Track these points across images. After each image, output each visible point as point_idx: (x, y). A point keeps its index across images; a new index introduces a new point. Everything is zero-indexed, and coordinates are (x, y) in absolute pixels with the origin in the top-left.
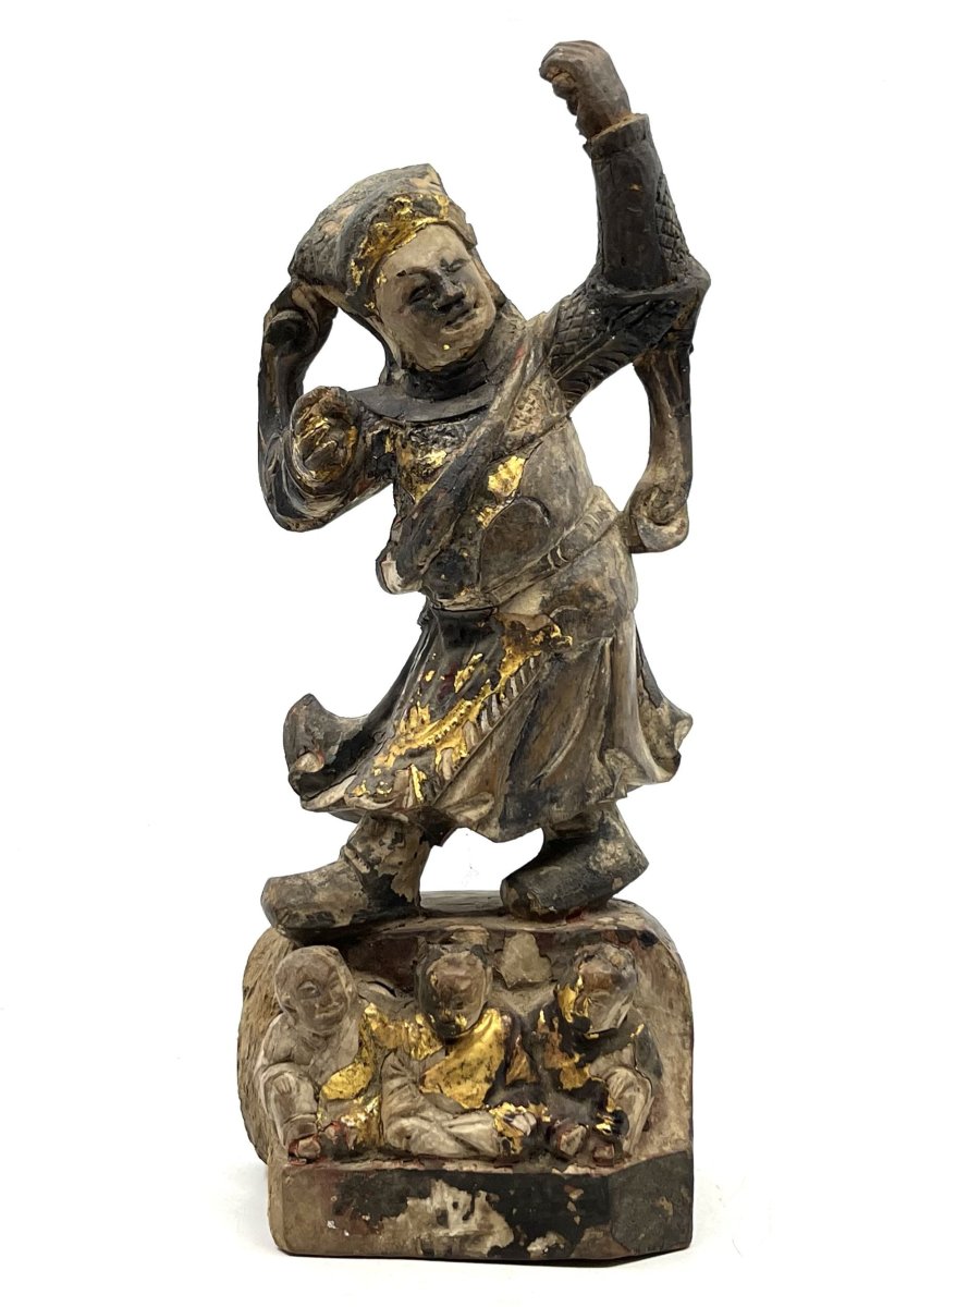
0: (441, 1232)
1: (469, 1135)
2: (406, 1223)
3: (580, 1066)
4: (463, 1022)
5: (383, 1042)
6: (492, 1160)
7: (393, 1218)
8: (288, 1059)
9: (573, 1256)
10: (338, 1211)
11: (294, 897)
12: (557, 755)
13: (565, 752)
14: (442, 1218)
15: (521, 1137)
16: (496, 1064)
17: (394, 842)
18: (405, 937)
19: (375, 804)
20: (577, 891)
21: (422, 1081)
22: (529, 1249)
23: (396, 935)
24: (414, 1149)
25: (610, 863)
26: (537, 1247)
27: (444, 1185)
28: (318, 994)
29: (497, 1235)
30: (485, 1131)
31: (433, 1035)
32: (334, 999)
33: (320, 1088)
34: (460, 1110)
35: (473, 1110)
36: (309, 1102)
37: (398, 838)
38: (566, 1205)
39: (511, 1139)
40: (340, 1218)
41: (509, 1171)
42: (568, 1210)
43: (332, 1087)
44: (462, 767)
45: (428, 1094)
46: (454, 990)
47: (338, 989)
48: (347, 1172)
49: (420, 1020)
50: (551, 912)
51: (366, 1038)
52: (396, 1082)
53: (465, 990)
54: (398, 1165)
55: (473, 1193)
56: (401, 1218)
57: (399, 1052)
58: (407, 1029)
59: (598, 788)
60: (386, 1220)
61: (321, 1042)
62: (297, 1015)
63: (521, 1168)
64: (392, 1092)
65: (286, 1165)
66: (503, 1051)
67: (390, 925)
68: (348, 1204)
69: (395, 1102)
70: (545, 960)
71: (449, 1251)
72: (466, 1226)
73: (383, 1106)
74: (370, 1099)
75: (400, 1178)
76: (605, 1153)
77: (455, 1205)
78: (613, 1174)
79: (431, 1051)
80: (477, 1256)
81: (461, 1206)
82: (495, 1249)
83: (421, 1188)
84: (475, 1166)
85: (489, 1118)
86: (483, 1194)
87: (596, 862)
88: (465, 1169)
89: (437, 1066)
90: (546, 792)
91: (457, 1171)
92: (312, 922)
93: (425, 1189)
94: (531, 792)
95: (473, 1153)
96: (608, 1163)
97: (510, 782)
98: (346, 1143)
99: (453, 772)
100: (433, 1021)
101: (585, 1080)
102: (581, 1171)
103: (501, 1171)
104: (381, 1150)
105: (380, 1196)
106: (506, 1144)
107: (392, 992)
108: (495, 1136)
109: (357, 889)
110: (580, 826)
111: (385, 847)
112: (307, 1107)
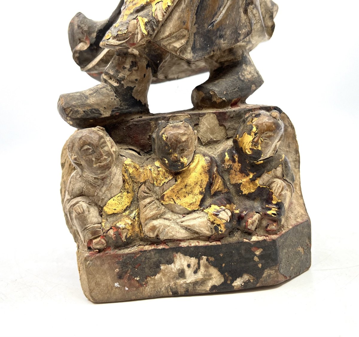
0: (181, 281)
1: (193, 225)
2: (161, 279)
3: (253, 180)
4: (185, 160)
5: (137, 179)
6: (208, 238)
7: (153, 277)
8: (81, 194)
9: (258, 285)
10: (120, 277)
11: (75, 101)
12: (221, 9)
13: (226, 8)
14: (182, 274)
15: (224, 223)
16: (205, 183)
17: (132, 66)
18: (143, 122)
19: (118, 42)
20: (236, 90)
21: (162, 197)
22: (233, 284)
23: (138, 121)
24: (162, 237)
25: (249, 76)
26: (238, 283)
27: (181, 255)
28: (94, 152)
29: (214, 279)
30: (203, 222)
31: (167, 171)
32: (104, 154)
33: (102, 208)
34: (186, 212)
35: (194, 211)
36: (96, 217)
37: (134, 64)
38: (253, 258)
39: (219, 225)
40: (122, 281)
41: (219, 243)
42: (255, 261)
43: (109, 207)
44: (169, 13)
45: (166, 205)
46: (178, 141)
47: (106, 149)
48: (123, 255)
49: (157, 164)
50: (224, 101)
51: (127, 178)
52: (148, 200)
53: (185, 141)
54: (153, 247)
55: (199, 258)
56: (158, 276)
57: (147, 184)
58: (150, 170)
59: (244, 30)
60: (149, 279)
61: (99, 182)
62: (82, 167)
63: (225, 241)
64: (145, 206)
65: (87, 255)
66: (208, 176)
67: (134, 117)
68: (126, 273)
69: (148, 211)
70: (222, 127)
71: (187, 291)
72: (196, 276)
73: (141, 214)
74: (132, 211)
75: (155, 255)
76: (273, 227)
77: (189, 266)
78: (278, 238)
79: (166, 181)
80: (203, 292)
81: (192, 266)
82: (214, 287)
83: (168, 258)
84: (199, 243)
85: (205, 215)
86: (205, 258)
87: (243, 76)
88: (193, 245)
89: (171, 188)
90: (217, 31)
91: (188, 247)
92: (88, 115)
93: (170, 259)
94: (209, 31)
95: (196, 235)
96: (274, 232)
97: (196, 25)
98: (121, 238)
99: (164, 16)
100: (167, 162)
101: (256, 187)
102: (261, 238)
103: (214, 243)
104: (142, 240)
105: (144, 266)
106: (216, 228)
107: (139, 153)
108: (209, 224)
109: (113, 95)
110: (232, 57)
111: (126, 70)
112: (95, 220)
